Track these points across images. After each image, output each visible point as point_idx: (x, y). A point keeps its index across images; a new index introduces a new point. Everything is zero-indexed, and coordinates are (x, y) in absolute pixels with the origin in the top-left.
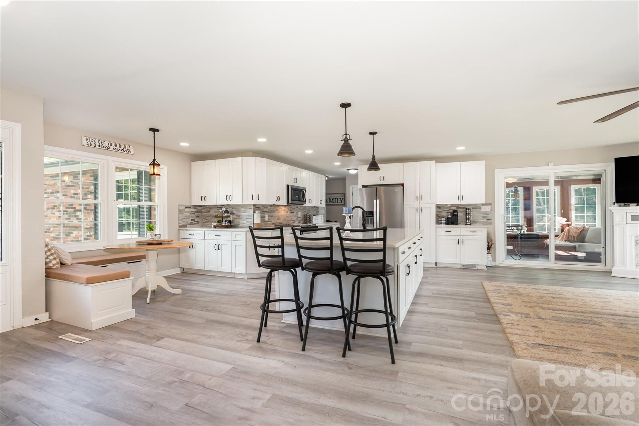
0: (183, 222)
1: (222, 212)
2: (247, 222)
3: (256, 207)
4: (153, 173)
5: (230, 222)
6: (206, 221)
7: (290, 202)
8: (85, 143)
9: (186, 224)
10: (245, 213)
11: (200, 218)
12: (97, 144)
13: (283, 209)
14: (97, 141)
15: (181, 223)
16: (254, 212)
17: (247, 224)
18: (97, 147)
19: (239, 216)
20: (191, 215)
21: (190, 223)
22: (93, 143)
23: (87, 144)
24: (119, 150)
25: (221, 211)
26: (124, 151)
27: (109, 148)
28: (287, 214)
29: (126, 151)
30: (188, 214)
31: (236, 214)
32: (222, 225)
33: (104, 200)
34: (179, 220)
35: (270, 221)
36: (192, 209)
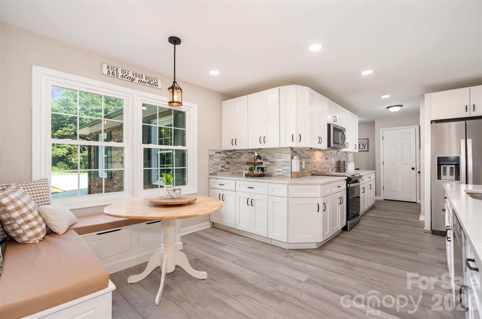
0: (214, 169)
1: (255, 157)
2: (283, 170)
3: (294, 152)
4: (172, 101)
5: (262, 169)
6: (236, 168)
7: (332, 145)
8: (105, 71)
9: (216, 171)
10: (281, 158)
11: (230, 165)
12: (120, 74)
13: (318, 154)
14: (120, 70)
15: (211, 171)
16: (292, 158)
17: (283, 173)
18: (119, 77)
19: (273, 162)
20: (221, 161)
21: (221, 170)
22: (115, 72)
23: (108, 74)
24: (145, 83)
25: (253, 156)
26: (151, 84)
27: (134, 80)
28: (322, 160)
29: (153, 85)
30: (218, 160)
31: (269, 160)
32: (255, 173)
33: (128, 143)
34: (210, 167)
35: (307, 169)
36: (222, 154)
